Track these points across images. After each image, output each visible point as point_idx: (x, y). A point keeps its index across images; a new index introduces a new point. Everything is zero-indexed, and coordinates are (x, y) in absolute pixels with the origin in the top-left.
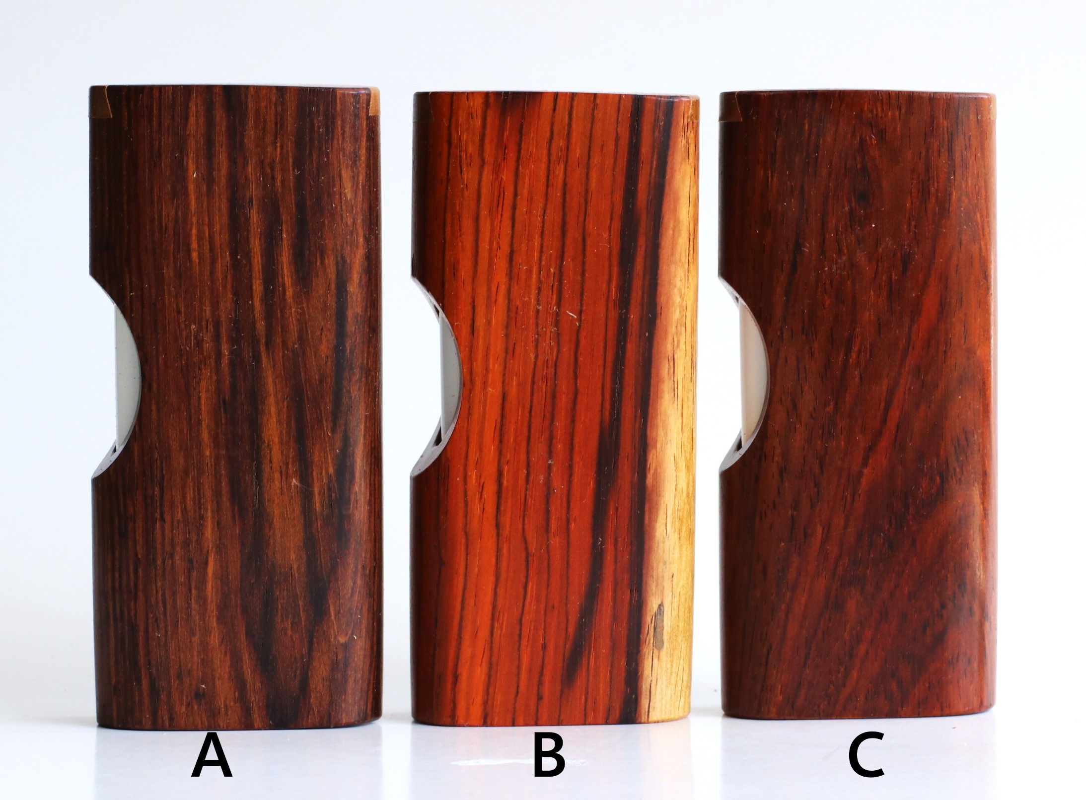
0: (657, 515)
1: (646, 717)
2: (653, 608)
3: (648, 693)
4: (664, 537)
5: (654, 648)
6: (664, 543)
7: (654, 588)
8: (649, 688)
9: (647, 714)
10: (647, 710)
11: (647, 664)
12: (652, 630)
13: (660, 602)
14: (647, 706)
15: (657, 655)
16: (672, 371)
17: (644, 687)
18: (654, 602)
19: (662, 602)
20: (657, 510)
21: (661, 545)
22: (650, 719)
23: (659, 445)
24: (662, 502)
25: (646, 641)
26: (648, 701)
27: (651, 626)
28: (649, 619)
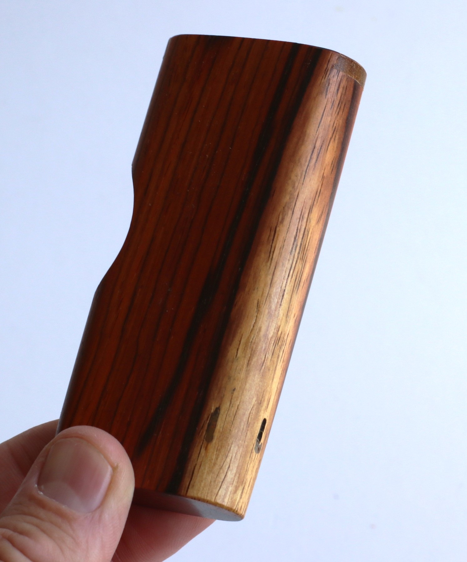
0: (232, 340)
1: (185, 492)
2: (211, 409)
3: (191, 474)
4: (233, 358)
5: (205, 440)
6: (233, 362)
7: (216, 394)
8: (193, 469)
9: (186, 489)
10: (187, 486)
11: (196, 451)
12: (206, 426)
13: (217, 406)
14: (188, 484)
15: (206, 446)
16: (272, 238)
17: (189, 468)
18: (213, 405)
19: (219, 407)
20: (234, 336)
21: (230, 364)
22: (189, 494)
23: (247, 289)
24: (239, 332)
25: (199, 433)
26: (189, 480)
27: (206, 423)
28: (206, 416)
